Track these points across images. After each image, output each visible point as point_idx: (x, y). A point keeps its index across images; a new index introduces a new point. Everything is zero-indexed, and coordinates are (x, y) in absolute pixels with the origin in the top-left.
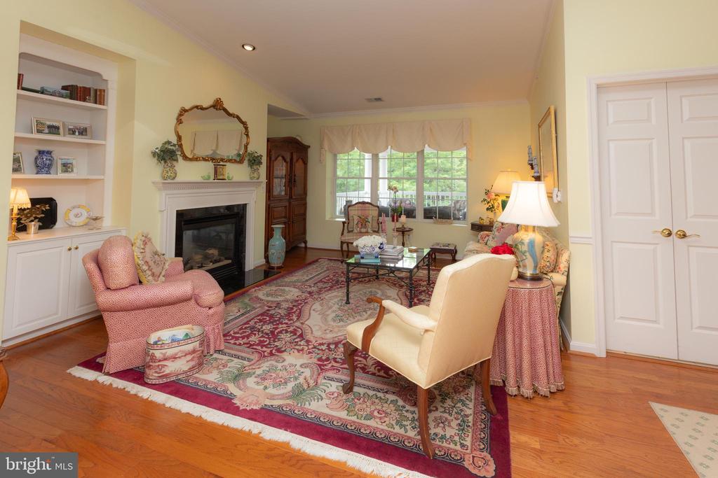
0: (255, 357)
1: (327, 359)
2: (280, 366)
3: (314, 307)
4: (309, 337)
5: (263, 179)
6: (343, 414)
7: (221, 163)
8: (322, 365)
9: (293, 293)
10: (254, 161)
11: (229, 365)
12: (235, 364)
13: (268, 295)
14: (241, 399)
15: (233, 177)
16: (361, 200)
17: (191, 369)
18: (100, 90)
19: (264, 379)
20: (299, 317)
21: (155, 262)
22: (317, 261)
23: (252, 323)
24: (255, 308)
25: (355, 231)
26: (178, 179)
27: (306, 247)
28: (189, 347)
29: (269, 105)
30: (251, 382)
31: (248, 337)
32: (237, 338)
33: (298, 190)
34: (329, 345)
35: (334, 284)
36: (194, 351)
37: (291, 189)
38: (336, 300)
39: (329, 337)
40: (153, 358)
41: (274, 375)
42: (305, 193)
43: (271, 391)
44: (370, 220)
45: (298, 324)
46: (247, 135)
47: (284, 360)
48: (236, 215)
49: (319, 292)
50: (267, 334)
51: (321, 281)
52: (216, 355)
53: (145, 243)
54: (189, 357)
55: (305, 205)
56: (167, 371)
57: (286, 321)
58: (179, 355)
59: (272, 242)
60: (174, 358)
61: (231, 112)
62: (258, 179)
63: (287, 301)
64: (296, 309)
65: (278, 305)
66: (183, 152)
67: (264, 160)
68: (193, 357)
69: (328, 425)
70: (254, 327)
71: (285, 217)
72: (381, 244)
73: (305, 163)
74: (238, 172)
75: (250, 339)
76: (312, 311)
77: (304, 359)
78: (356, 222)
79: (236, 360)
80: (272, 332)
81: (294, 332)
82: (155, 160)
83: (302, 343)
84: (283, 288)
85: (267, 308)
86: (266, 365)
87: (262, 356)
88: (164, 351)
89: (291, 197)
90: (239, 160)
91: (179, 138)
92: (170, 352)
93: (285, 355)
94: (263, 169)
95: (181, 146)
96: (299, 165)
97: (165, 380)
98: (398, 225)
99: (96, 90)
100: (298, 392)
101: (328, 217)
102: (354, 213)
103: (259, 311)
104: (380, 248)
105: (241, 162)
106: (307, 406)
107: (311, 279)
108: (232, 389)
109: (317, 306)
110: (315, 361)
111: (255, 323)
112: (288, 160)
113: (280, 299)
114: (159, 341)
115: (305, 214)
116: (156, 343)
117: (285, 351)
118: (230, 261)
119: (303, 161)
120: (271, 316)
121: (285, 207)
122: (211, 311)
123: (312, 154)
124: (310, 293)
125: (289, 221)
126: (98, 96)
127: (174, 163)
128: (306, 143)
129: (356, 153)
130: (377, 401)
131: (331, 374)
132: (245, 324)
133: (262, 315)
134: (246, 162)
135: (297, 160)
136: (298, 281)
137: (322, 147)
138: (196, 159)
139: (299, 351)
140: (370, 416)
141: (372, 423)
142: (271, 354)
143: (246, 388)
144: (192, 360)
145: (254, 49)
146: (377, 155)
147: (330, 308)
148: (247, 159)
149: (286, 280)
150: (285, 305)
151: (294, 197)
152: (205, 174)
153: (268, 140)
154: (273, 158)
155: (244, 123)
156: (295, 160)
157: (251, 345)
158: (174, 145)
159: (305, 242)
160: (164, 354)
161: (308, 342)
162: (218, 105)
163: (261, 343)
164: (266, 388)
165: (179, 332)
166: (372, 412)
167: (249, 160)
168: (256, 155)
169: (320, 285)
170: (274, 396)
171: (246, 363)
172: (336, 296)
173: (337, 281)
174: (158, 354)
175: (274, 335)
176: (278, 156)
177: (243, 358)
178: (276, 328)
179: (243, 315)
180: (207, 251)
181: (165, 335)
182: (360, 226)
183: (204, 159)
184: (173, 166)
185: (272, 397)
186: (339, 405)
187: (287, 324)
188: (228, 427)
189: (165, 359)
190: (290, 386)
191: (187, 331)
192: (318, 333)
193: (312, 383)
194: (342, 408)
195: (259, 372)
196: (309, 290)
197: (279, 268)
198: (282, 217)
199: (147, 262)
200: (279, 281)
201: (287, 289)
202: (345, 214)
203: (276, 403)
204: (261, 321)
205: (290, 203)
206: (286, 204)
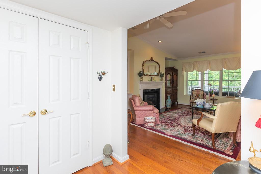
0: (168, 127)
1: (187, 130)
2: (174, 129)
3: (182, 119)
4: (181, 125)
5: (164, 81)
7: (153, 76)
8: (185, 131)
9: (175, 115)
10: (162, 75)
12: (163, 127)
13: (168, 115)
14: (167, 133)
16: (197, 88)
17: (154, 126)
20: (178, 121)
22: (181, 108)
23: (165, 120)
24: (165, 117)
25: (195, 99)
26: (144, 81)
27: (177, 104)
29: (165, 57)
30: (168, 130)
31: (165, 123)
32: (162, 123)
33: (174, 85)
34: (187, 127)
35: (188, 114)
36: (154, 122)
37: (172, 84)
38: (189, 118)
39: (187, 126)
40: (146, 122)
42: (177, 86)
44: (200, 95)
45: (178, 122)
47: (175, 128)
48: (157, 92)
49: (183, 116)
51: (183, 113)
52: (158, 125)
53: (140, 97)
54: (153, 123)
55: (177, 90)
57: (174, 121)
58: (151, 122)
59: (167, 101)
60: (150, 123)
61: (155, 61)
62: (163, 81)
63: (174, 117)
64: (177, 119)
65: (171, 117)
66: (144, 74)
67: (164, 75)
72: (204, 102)
73: (177, 75)
74: (157, 79)
76: (181, 120)
77: (181, 129)
78: (195, 96)
80: (171, 123)
81: (177, 123)
82: (138, 76)
83: (180, 126)
84: (172, 114)
86: (171, 128)
87: (169, 127)
89: (172, 87)
91: (143, 70)
94: (164, 78)
95: (143, 72)
96: (175, 76)
98: (212, 98)
100: (180, 134)
101: (185, 94)
102: (195, 93)
105: (158, 76)
107: (180, 112)
108: (164, 131)
109: (183, 119)
110: (184, 129)
112: (171, 75)
113: (171, 116)
115: (177, 93)
119: (176, 75)
120: (170, 120)
122: (156, 114)
123: (179, 72)
124: (180, 116)
125: (172, 94)
128: (177, 68)
129: (195, 72)
131: (188, 132)
133: (168, 119)
134: (159, 76)
135: (174, 75)
136: (176, 112)
137: (182, 70)
138: (147, 75)
139: (179, 127)
140: (199, 141)
141: (200, 142)
142: (172, 127)
143: (167, 131)
144: (154, 124)
145: (162, 42)
146: (203, 72)
147: (187, 120)
148: (159, 75)
149: (172, 112)
150: (173, 118)
152: (149, 80)
153: (166, 69)
154: (167, 74)
155: (159, 64)
156: (173, 75)
159: (177, 102)
160: (148, 121)
161: (181, 126)
162: (152, 59)
163: (168, 124)
164: (172, 132)
165: (150, 118)
167: (160, 75)
168: (162, 74)
169: (183, 114)
171: (166, 127)
172: (189, 117)
173: (189, 114)
175: (172, 123)
181: (147, 118)
182: (197, 97)
183: (149, 75)
184: (142, 78)
185: (174, 134)
189: (149, 123)
190: (178, 133)
191: (152, 118)
192: (184, 125)
193: (183, 133)
194: (192, 138)
195: (170, 129)
196: (180, 115)
200: (170, 112)
202: (191, 93)
203: (175, 135)
204: (167, 120)
205: (172, 89)
206: (171, 89)
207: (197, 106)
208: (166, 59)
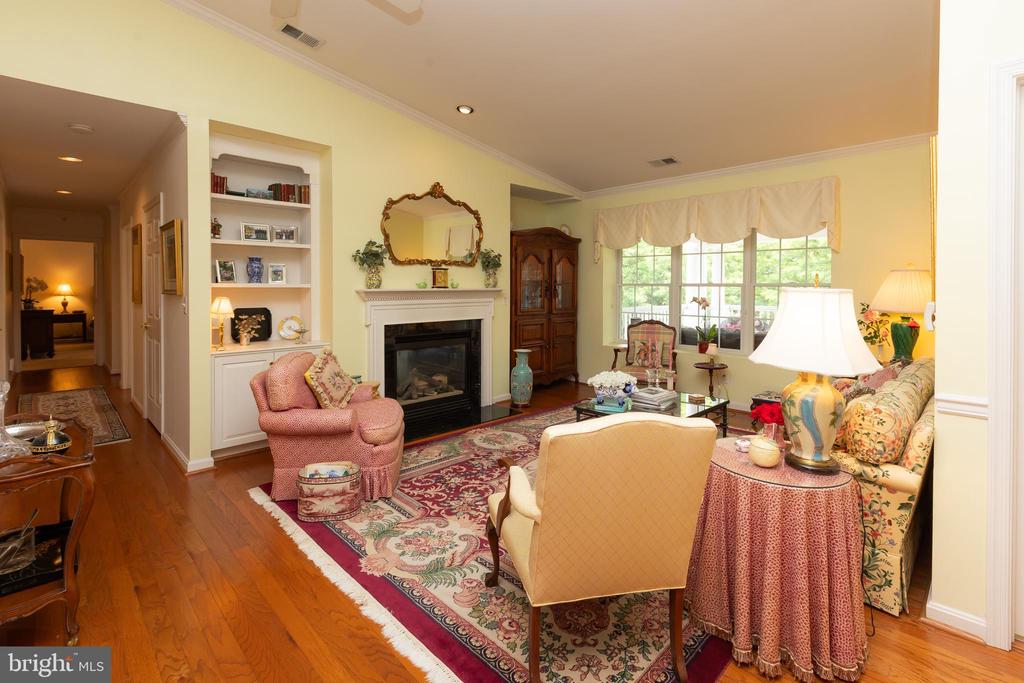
0: (417, 514)
2: (436, 531)
6: (464, 612)
7: (444, 266)
8: (485, 543)
9: (517, 442)
10: (490, 263)
11: (386, 517)
12: (390, 518)
13: (487, 440)
14: (369, 560)
15: (458, 285)
18: (305, 186)
19: (408, 542)
21: (334, 385)
23: (443, 472)
24: (458, 454)
25: (636, 364)
27: (577, 382)
28: (338, 487)
29: (511, 185)
30: (392, 543)
31: (427, 488)
32: (415, 488)
33: (560, 302)
36: (343, 493)
37: (550, 300)
40: (302, 493)
41: (423, 541)
42: (574, 307)
43: (407, 560)
46: (480, 228)
47: (446, 525)
48: (468, 334)
50: (450, 489)
52: (379, 503)
53: (326, 362)
54: (338, 499)
55: (574, 323)
56: (315, 510)
57: (484, 477)
58: (328, 494)
60: (321, 496)
61: (455, 200)
62: (494, 286)
63: (503, 451)
65: (489, 454)
66: (391, 254)
67: (506, 261)
68: (343, 500)
69: (438, 620)
70: (442, 477)
71: (541, 339)
72: (627, 385)
73: (573, 264)
74: (468, 278)
75: (428, 491)
77: (471, 529)
78: (637, 350)
79: (396, 513)
80: (458, 489)
81: (483, 493)
82: (356, 266)
84: (508, 433)
85: (472, 456)
86: (422, 527)
87: (426, 515)
88: (311, 487)
89: (550, 312)
90: (468, 263)
91: (387, 237)
92: (318, 489)
93: (451, 520)
94: (504, 273)
95: (389, 246)
96: (561, 268)
97: (313, 519)
98: (704, 359)
99: (300, 188)
100: (434, 570)
101: (605, 341)
102: (637, 338)
103: (460, 459)
104: (624, 390)
105: (471, 265)
106: (431, 589)
108: (370, 547)
109: (534, 462)
110: (481, 534)
111: (446, 474)
112: (545, 259)
113: (495, 447)
114: (316, 474)
115: (574, 336)
116: (312, 476)
117: (456, 514)
118: (461, 392)
119: (569, 260)
120: (470, 468)
121: (542, 324)
122: (377, 449)
123: (584, 249)
124: (537, 444)
126: (303, 195)
127: (380, 267)
128: (575, 236)
130: (519, 607)
131: (487, 556)
132: (435, 472)
133: (463, 463)
134: (479, 265)
135: (559, 261)
136: (535, 426)
137: (596, 240)
138: (410, 262)
139: (471, 517)
140: (496, 625)
141: (492, 634)
142: (438, 514)
143: (382, 549)
144: (342, 502)
145: (472, 111)
146: (679, 249)
148: (480, 260)
149: (522, 423)
150: (496, 456)
151: (554, 312)
152: (421, 281)
153: (512, 234)
154: (519, 259)
155: (475, 214)
156: (555, 259)
157: (425, 499)
158: (380, 246)
159: (576, 375)
160: (312, 490)
162: (436, 192)
163: (435, 500)
164: (403, 554)
165: (339, 468)
166: (502, 621)
167: (483, 262)
168: (493, 255)
170: (406, 565)
171: (404, 519)
174: (306, 488)
175: (457, 492)
176: (528, 255)
177: (404, 513)
178: (464, 484)
179: (441, 460)
180: (434, 378)
181: (324, 469)
182: (642, 356)
183: (422, 263)
184: (377, 272)
185: (402, 567)
186: (468, 599)
187: (482, 480)
188: (336, 588)
189: (312, 496)
190: (432, 557)
191: (347, 468)
193: (458, 561)
194: (469, 603)
195: (409, 532)
196: (541, 440)
197: (525, 407)
198: (537, 339)
199: (322, 384)
200: (511, 424)
201: (513, 435)
203: (400, 575)
204: (455, 471)
205: (549, 320)
206: (544, 321)
207: (599, 403)
208: (517, 192)
